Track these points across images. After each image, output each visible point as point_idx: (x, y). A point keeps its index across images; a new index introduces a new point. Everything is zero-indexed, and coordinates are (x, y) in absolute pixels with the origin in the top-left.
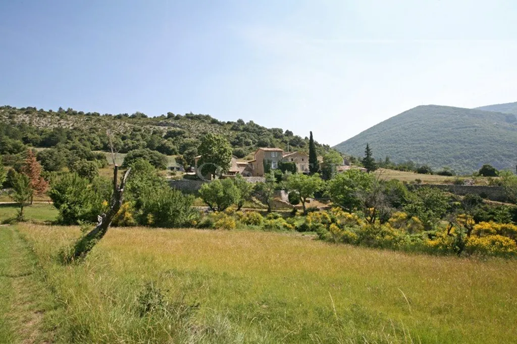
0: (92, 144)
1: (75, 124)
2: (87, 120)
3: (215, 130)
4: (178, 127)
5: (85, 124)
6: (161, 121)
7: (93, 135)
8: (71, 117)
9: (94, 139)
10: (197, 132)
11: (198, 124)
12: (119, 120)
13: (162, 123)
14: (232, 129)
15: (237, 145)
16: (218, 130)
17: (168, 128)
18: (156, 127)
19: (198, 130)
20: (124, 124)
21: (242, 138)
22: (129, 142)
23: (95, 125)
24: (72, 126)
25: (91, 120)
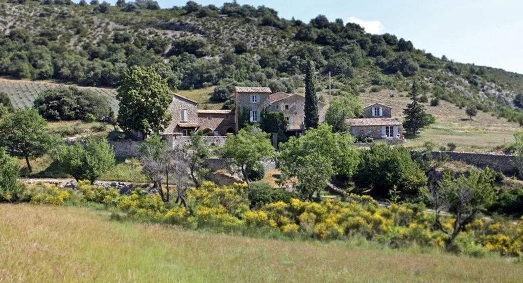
0: (35, 66)
1: (18, 23)
2: (42, 15)
3: (264, 39)
4: (200, 32)
5: (36, 24)
6: (172, 20)
7: (42, 49)
8: (13, 9)
9: (41, 58)
10: (230, 44)
11: (238, 27)
12: (101, 15)
13: (172, 24)
14: (297, 38)
15: (285, 72)
16: (269, 39)
17: (181, 36)
18: (160, 32)
19: (232, 39)
20: (108, 24)
21: (296, 57)
22: (96, 64)
23: (54, 26)
24: (11, 27)
25: (49, 15)
